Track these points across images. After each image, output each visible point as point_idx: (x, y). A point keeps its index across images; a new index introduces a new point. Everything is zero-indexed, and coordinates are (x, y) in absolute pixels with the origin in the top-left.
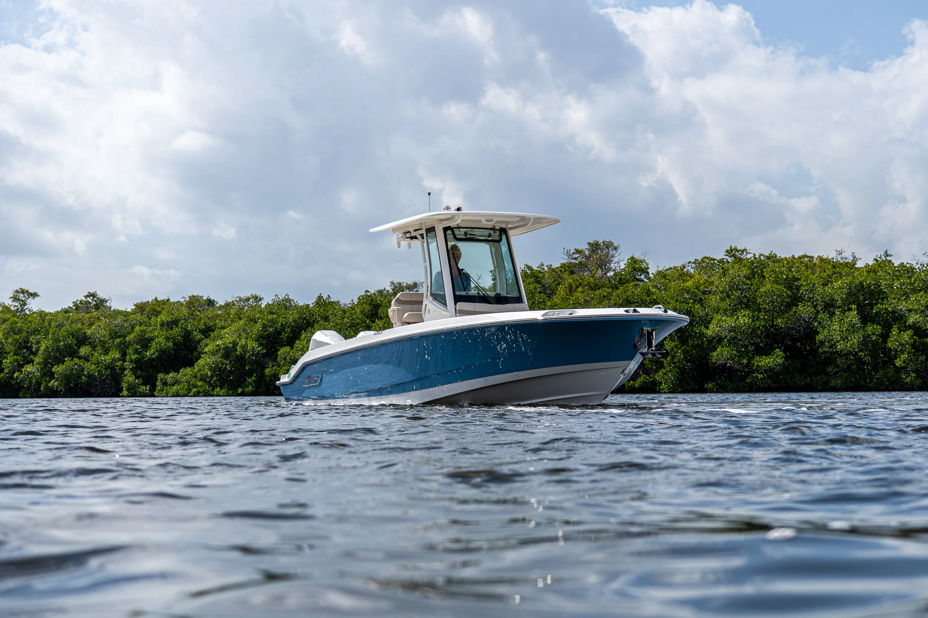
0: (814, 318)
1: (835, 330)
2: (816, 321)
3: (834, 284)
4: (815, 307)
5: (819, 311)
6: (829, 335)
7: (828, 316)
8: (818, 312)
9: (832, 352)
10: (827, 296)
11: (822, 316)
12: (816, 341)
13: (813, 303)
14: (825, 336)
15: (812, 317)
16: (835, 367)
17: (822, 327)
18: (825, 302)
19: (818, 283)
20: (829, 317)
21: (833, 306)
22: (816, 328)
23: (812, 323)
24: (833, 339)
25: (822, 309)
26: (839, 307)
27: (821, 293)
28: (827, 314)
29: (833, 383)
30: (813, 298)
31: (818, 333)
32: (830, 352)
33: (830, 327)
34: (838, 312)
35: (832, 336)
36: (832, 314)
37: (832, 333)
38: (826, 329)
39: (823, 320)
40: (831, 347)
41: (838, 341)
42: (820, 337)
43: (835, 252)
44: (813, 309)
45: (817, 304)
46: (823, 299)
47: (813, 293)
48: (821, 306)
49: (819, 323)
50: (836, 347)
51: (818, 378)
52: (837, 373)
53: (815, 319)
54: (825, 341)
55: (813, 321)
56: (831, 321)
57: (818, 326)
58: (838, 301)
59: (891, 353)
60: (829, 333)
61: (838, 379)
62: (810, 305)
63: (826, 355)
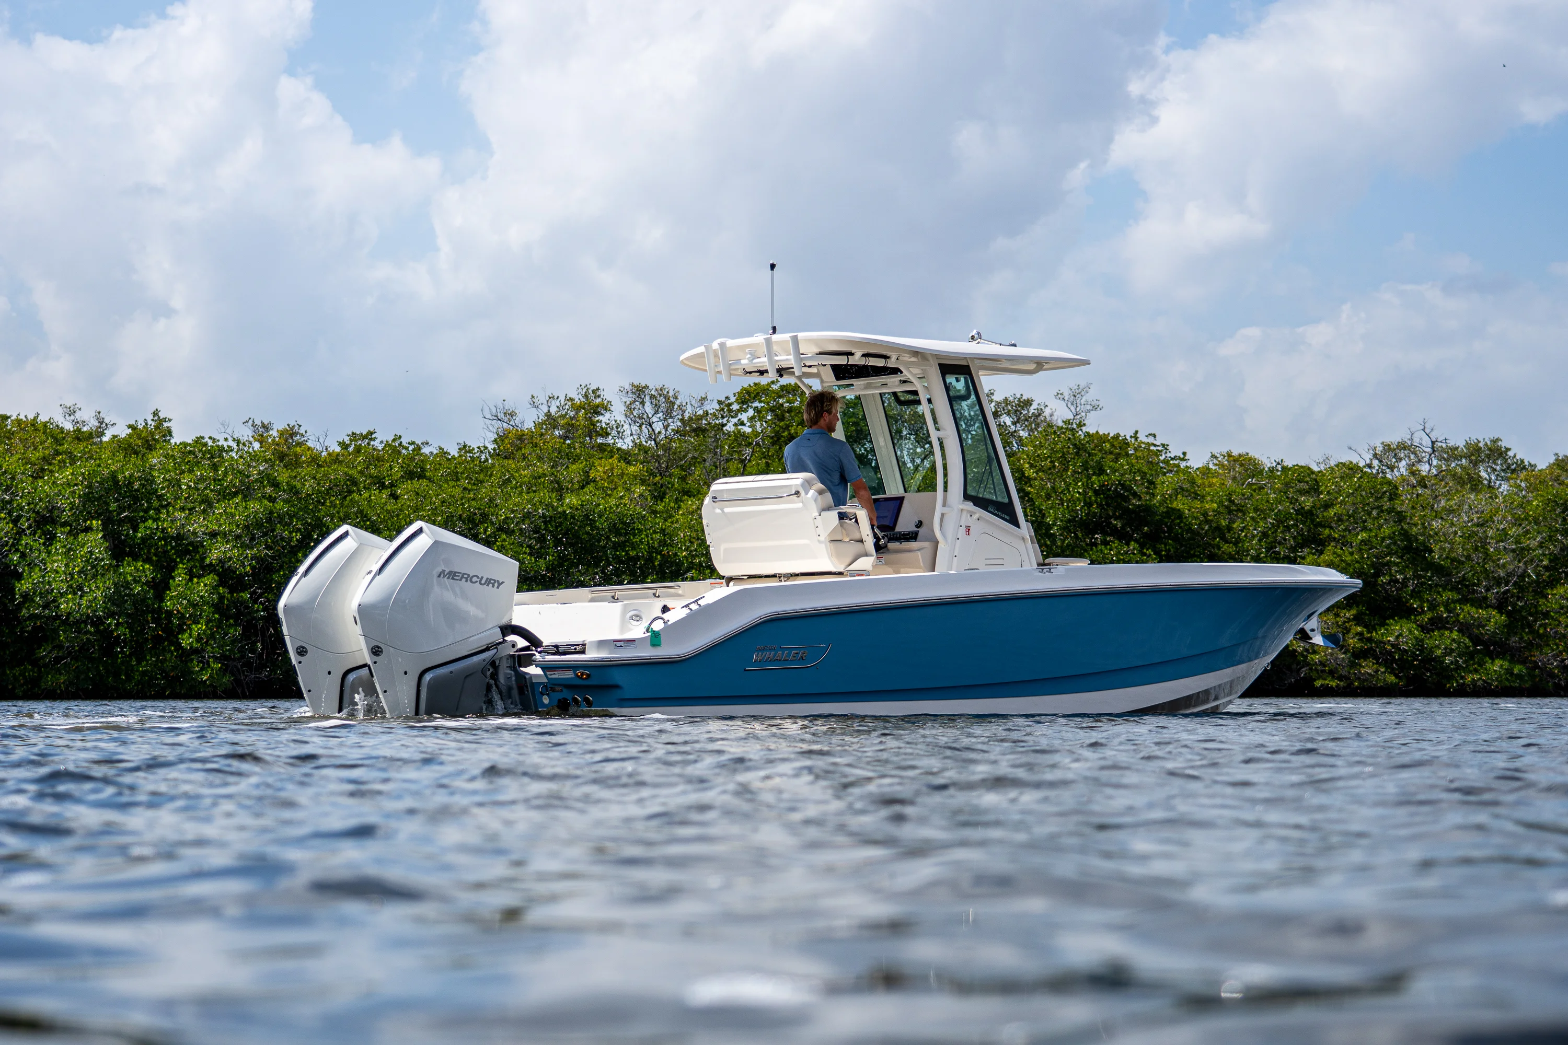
0: (13, 545)
1: (57, 572)
2: (17, 550)
3: (57, 475)
4: (15, 522)
5: (24, 530)
6: (42, 582)
7: (42, 541)
8: (21, 532)
9: (49, 618)
10: (41, 500)
11: (29, 541)
12: (14, 594)
13: (10, 513)
14: (33, 584)
15: (7, 542)
16: (54, 648)
17: (29, 565)
18: (38, 513)
19: (23, 473)
20: (44, 544)
21: (53, 521)
22: (15, 566)
23: (7, 556)
24: (52, 590)
25: (30, 527)
26: (64, 524)
27: (29, 493)
28: (40, 537)
29: (49, 680)
30: (10, 502)
31: (19, 577)
32: (44, 616)
33: (45, 564)
34: (62, 533)
35: (49, 583)
36: (51, 539)
37: (49, 577)
38: (37, 569)
39: (31, 550)
40: (46, 606)
41: (62, 595)
42: (24, 586)
43: (60, 410)
44: (11, 525)
45: (19, 517)
46: (32, 506)
47: (12, 493)
48: (28, 520)
49: (23, 556)
50: (58, 607)
51: (17, 671)
52: (58, 660)
53: (15, 547)
54: (34, 593)
55: (10, 550)
56: (49, 553)
57: (19, 563)
58: (64, 511)
59: (171, 622)
60: (44, 577)
61: (60, 674)
62: (5, 518)
63: (35, 624)
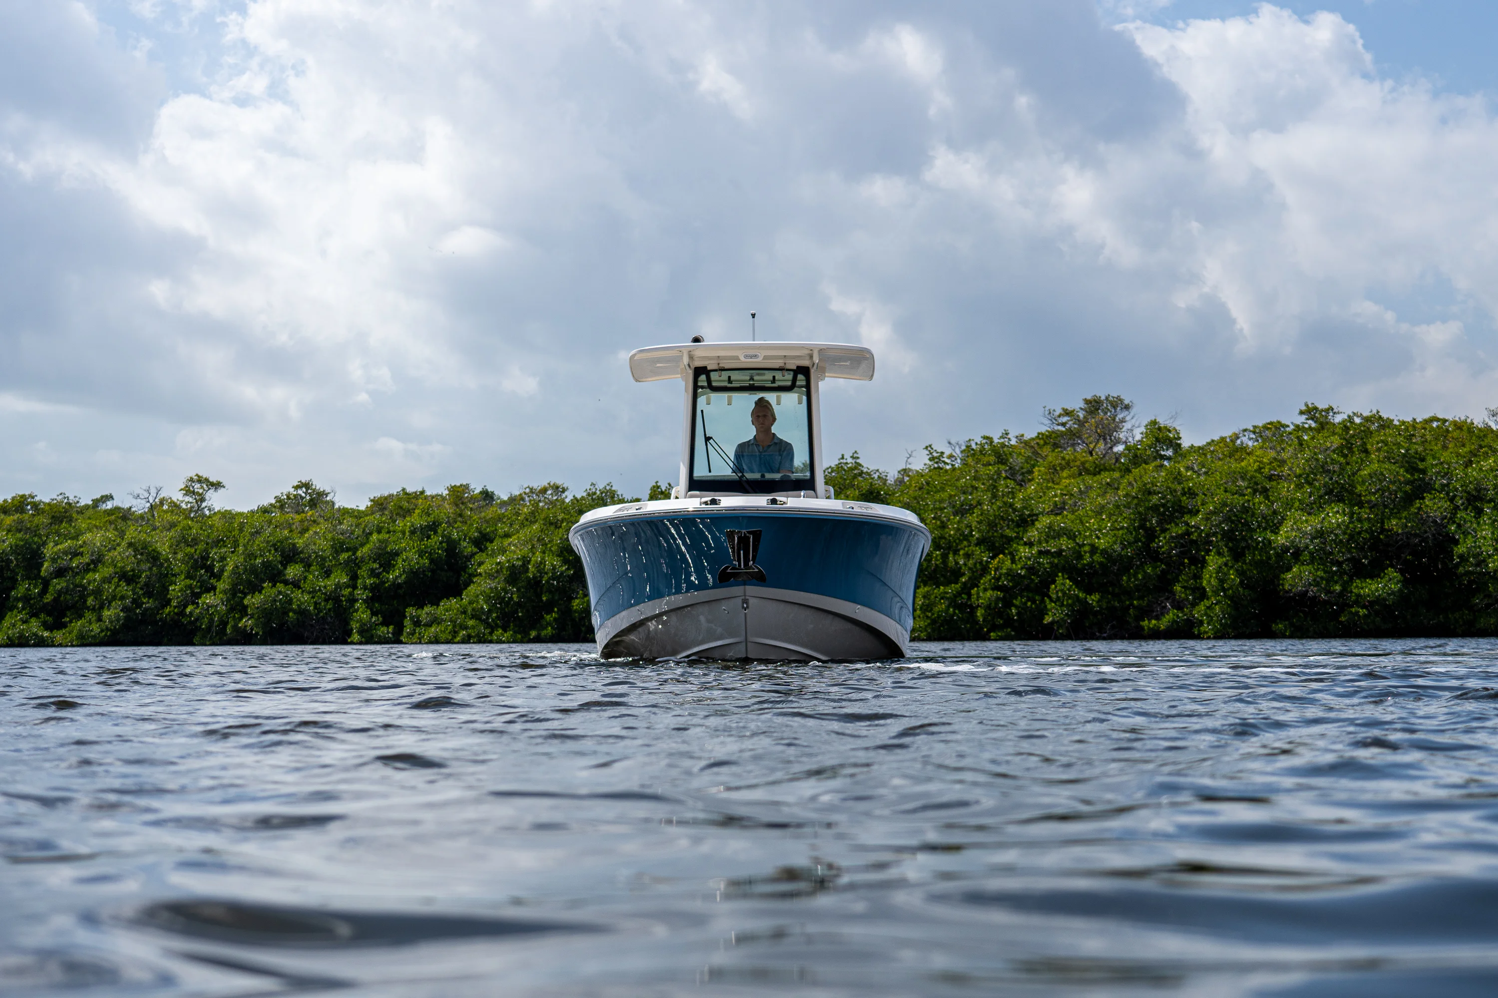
0: (1451, 518)
1: (1485, 538)
2: (1454, 522)
3: (1482, 463)
4: (1452, 500)
5: (1458, 506)
6: (1474, 547)
7: (1472, 514)
8: (1457, 508)
9: (1481, 573)
10: (1470, 483)
11: (1463, 515)
12: (1453, 556)
13: (1448, 494)
14: (1468, 547)
15: (1446, 516)
16: (1485, 596)
17: (1463, 533)
18: (1469, 493)
19: (1457, 462)
20: (1475, 517)
21: (1481, 499)
22: (1453, 534)
23: (1446, 527)
24: (1482, 553)
25: (1463, 504)
26: (1490, 501)
27: (1461, 478)
28: (1471, 512)
29: (1482, 623)
30: (1448, 485)
31: (1456, 542)
32: (1476, 573)
33: (1476, 532)
34: (1488, 508)
35: (1480, 547)
36: (1479, 512)
37: (1480, 542)
38: (1470, 537)
39: (1465, 521)
40: (1478, 564)
41: (1490, 556)
42: (1461, 549)
43: (1486, 412)
44: (1449, 503)
45: (1455, 496)
46: (1464, 488)
47: (1449, 478)
48: (1461, 498)
49: (1459, 526)
50: (1487, 565)
51: (1457, 615)
52: (1488, 606)
53: (1452, 520)
54: (1468, 555)
55: (1448, 522)
56: (1479, 523)
57: (1456, 532)
58: (1489, 490)
60: (1475, 542)
61: (1491, 617)
62: (1444, 498)
63: (1469, 578)
